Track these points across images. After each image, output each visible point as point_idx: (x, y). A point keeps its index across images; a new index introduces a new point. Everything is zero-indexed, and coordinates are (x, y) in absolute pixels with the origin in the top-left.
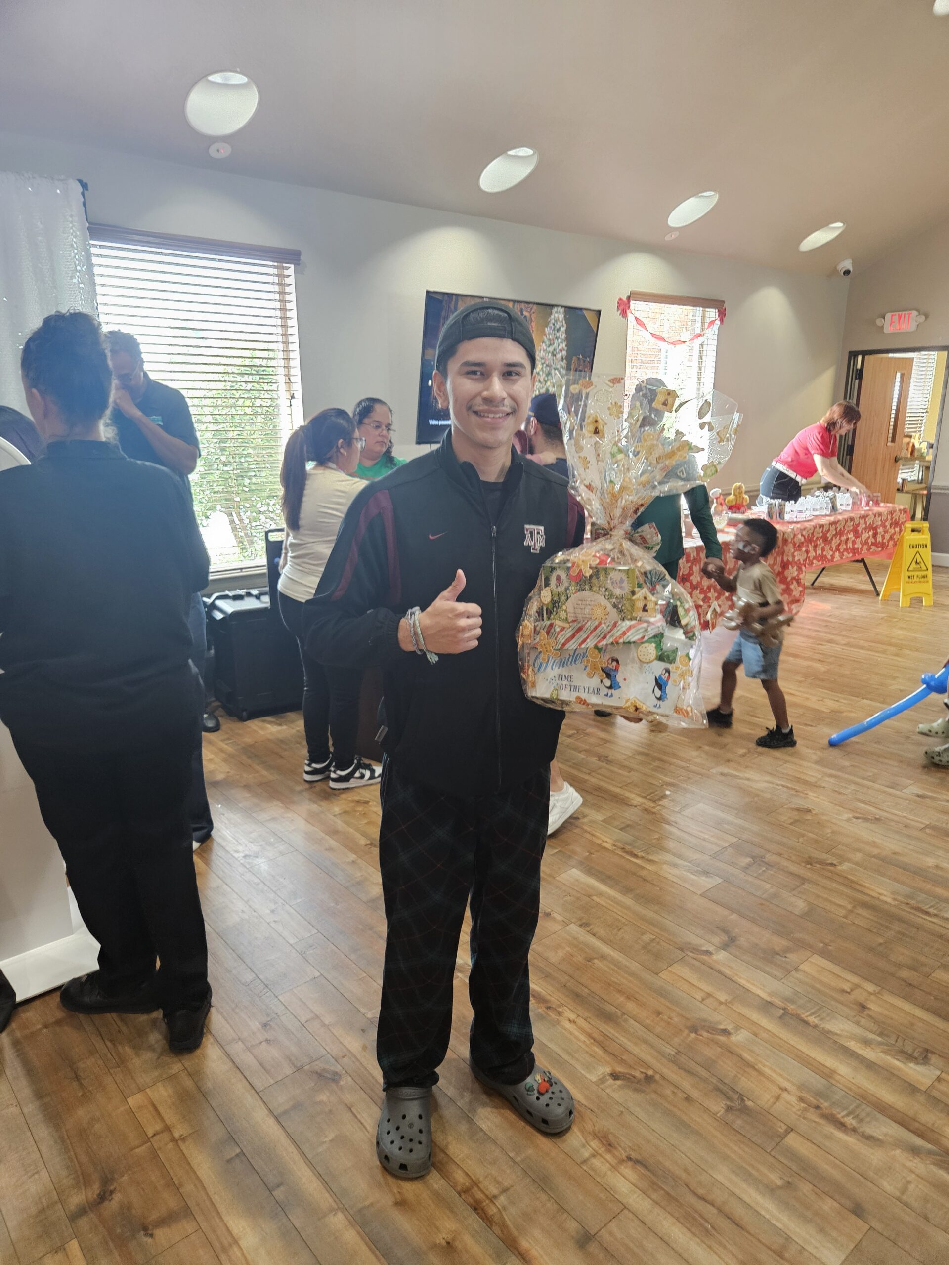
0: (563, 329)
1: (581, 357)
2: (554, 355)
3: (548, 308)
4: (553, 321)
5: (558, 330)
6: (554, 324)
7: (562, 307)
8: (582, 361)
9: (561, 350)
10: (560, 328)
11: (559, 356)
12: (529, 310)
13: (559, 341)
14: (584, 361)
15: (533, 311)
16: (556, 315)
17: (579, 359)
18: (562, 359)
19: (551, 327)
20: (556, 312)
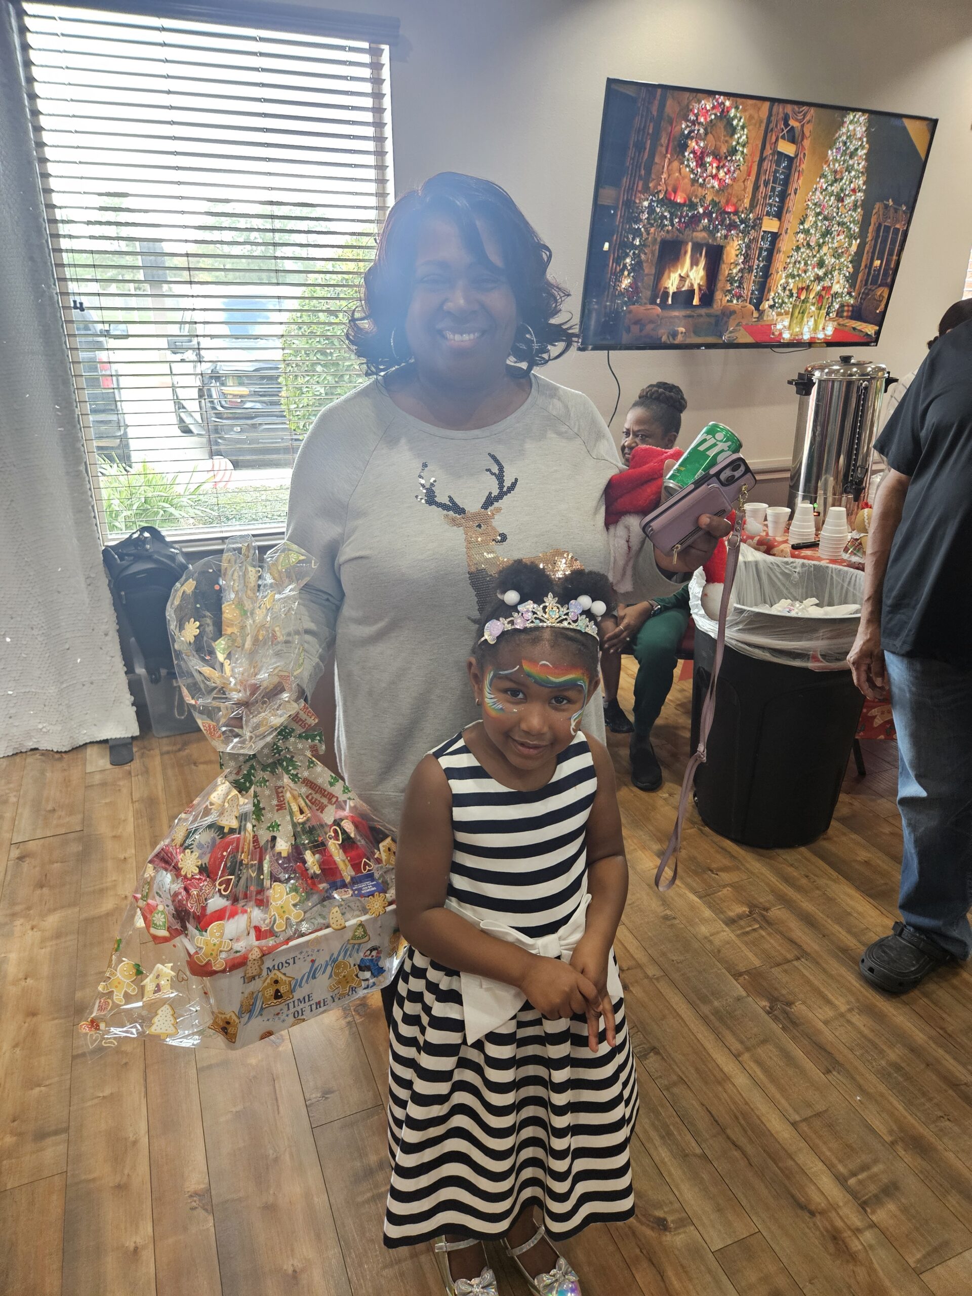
0: (862, 153)
1: (891, 203)
2: (840, 200)
3: (837, 114)
4: (844, 138)
5: (852, 156)
6: (845, 143)
7: (864, 111)
8: (892, 211)
9: (854, 191)
10: (856, 149)
11: (849, 201)
12: (800, 117)
13: (853, 173)
14: (896, 211)
15: (807, 118)
16: (851, 127)
17: (886, 207)
18: (855, 207)
19: (838, 149)
20: (851, 122)
